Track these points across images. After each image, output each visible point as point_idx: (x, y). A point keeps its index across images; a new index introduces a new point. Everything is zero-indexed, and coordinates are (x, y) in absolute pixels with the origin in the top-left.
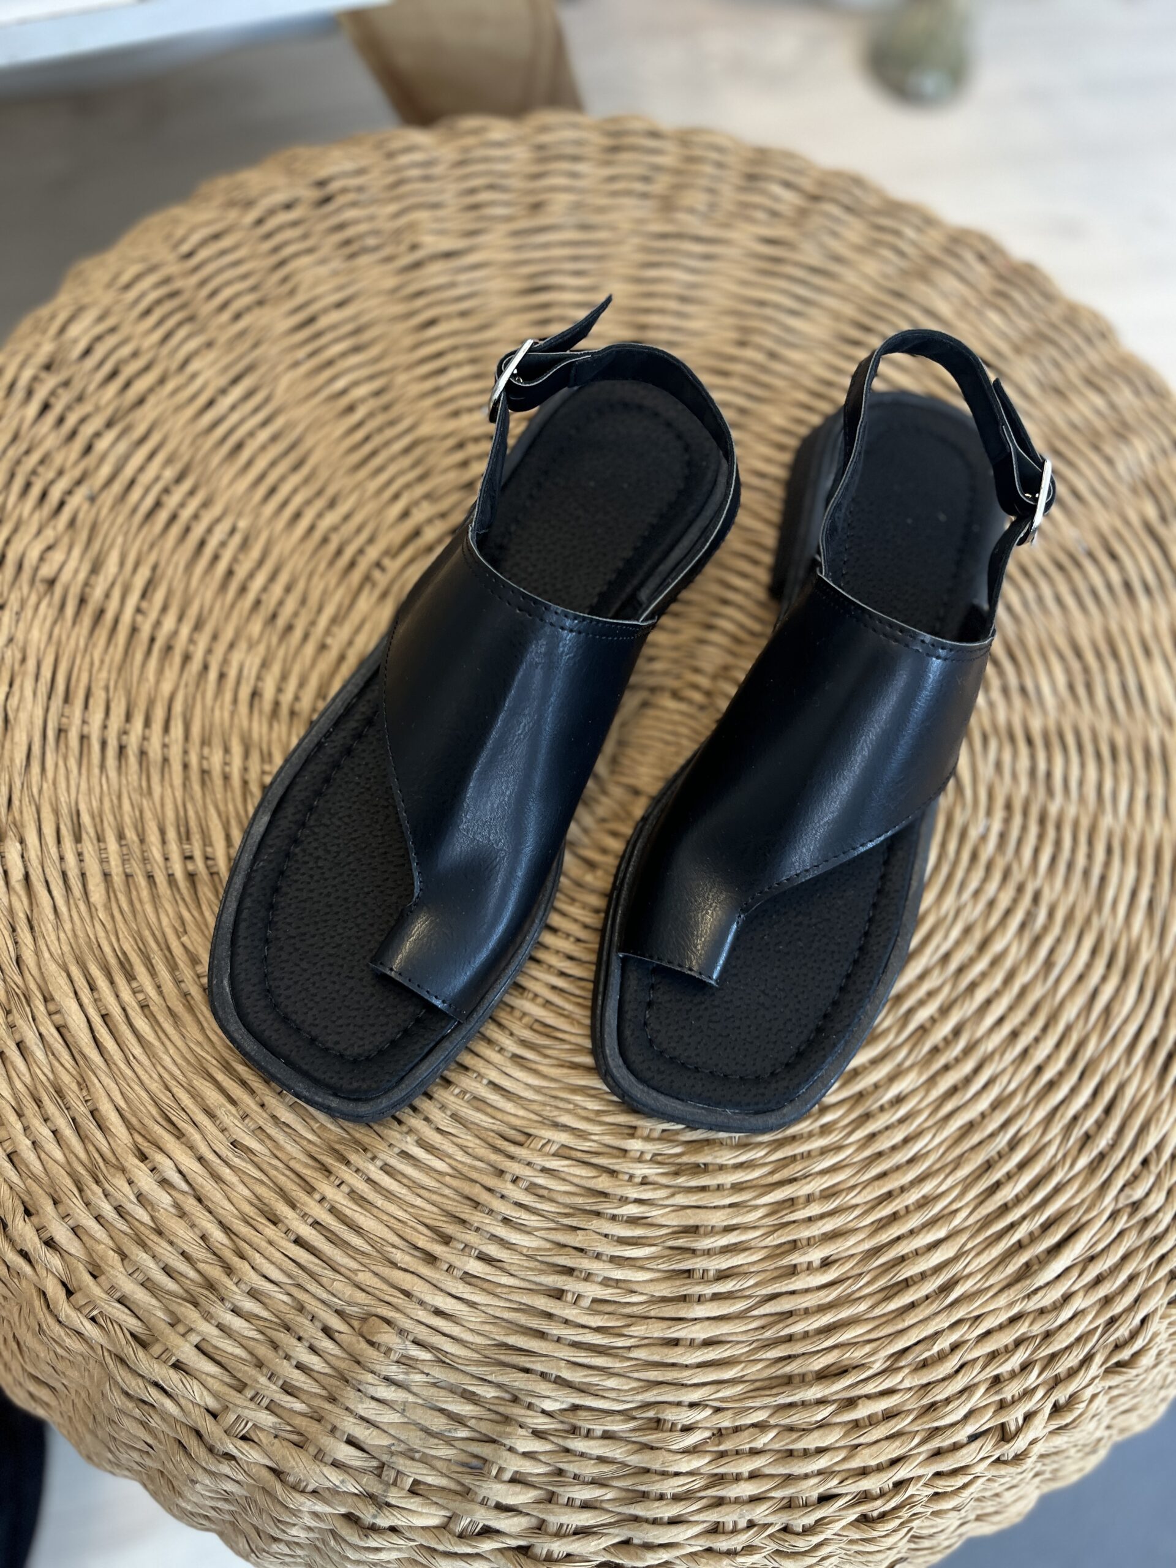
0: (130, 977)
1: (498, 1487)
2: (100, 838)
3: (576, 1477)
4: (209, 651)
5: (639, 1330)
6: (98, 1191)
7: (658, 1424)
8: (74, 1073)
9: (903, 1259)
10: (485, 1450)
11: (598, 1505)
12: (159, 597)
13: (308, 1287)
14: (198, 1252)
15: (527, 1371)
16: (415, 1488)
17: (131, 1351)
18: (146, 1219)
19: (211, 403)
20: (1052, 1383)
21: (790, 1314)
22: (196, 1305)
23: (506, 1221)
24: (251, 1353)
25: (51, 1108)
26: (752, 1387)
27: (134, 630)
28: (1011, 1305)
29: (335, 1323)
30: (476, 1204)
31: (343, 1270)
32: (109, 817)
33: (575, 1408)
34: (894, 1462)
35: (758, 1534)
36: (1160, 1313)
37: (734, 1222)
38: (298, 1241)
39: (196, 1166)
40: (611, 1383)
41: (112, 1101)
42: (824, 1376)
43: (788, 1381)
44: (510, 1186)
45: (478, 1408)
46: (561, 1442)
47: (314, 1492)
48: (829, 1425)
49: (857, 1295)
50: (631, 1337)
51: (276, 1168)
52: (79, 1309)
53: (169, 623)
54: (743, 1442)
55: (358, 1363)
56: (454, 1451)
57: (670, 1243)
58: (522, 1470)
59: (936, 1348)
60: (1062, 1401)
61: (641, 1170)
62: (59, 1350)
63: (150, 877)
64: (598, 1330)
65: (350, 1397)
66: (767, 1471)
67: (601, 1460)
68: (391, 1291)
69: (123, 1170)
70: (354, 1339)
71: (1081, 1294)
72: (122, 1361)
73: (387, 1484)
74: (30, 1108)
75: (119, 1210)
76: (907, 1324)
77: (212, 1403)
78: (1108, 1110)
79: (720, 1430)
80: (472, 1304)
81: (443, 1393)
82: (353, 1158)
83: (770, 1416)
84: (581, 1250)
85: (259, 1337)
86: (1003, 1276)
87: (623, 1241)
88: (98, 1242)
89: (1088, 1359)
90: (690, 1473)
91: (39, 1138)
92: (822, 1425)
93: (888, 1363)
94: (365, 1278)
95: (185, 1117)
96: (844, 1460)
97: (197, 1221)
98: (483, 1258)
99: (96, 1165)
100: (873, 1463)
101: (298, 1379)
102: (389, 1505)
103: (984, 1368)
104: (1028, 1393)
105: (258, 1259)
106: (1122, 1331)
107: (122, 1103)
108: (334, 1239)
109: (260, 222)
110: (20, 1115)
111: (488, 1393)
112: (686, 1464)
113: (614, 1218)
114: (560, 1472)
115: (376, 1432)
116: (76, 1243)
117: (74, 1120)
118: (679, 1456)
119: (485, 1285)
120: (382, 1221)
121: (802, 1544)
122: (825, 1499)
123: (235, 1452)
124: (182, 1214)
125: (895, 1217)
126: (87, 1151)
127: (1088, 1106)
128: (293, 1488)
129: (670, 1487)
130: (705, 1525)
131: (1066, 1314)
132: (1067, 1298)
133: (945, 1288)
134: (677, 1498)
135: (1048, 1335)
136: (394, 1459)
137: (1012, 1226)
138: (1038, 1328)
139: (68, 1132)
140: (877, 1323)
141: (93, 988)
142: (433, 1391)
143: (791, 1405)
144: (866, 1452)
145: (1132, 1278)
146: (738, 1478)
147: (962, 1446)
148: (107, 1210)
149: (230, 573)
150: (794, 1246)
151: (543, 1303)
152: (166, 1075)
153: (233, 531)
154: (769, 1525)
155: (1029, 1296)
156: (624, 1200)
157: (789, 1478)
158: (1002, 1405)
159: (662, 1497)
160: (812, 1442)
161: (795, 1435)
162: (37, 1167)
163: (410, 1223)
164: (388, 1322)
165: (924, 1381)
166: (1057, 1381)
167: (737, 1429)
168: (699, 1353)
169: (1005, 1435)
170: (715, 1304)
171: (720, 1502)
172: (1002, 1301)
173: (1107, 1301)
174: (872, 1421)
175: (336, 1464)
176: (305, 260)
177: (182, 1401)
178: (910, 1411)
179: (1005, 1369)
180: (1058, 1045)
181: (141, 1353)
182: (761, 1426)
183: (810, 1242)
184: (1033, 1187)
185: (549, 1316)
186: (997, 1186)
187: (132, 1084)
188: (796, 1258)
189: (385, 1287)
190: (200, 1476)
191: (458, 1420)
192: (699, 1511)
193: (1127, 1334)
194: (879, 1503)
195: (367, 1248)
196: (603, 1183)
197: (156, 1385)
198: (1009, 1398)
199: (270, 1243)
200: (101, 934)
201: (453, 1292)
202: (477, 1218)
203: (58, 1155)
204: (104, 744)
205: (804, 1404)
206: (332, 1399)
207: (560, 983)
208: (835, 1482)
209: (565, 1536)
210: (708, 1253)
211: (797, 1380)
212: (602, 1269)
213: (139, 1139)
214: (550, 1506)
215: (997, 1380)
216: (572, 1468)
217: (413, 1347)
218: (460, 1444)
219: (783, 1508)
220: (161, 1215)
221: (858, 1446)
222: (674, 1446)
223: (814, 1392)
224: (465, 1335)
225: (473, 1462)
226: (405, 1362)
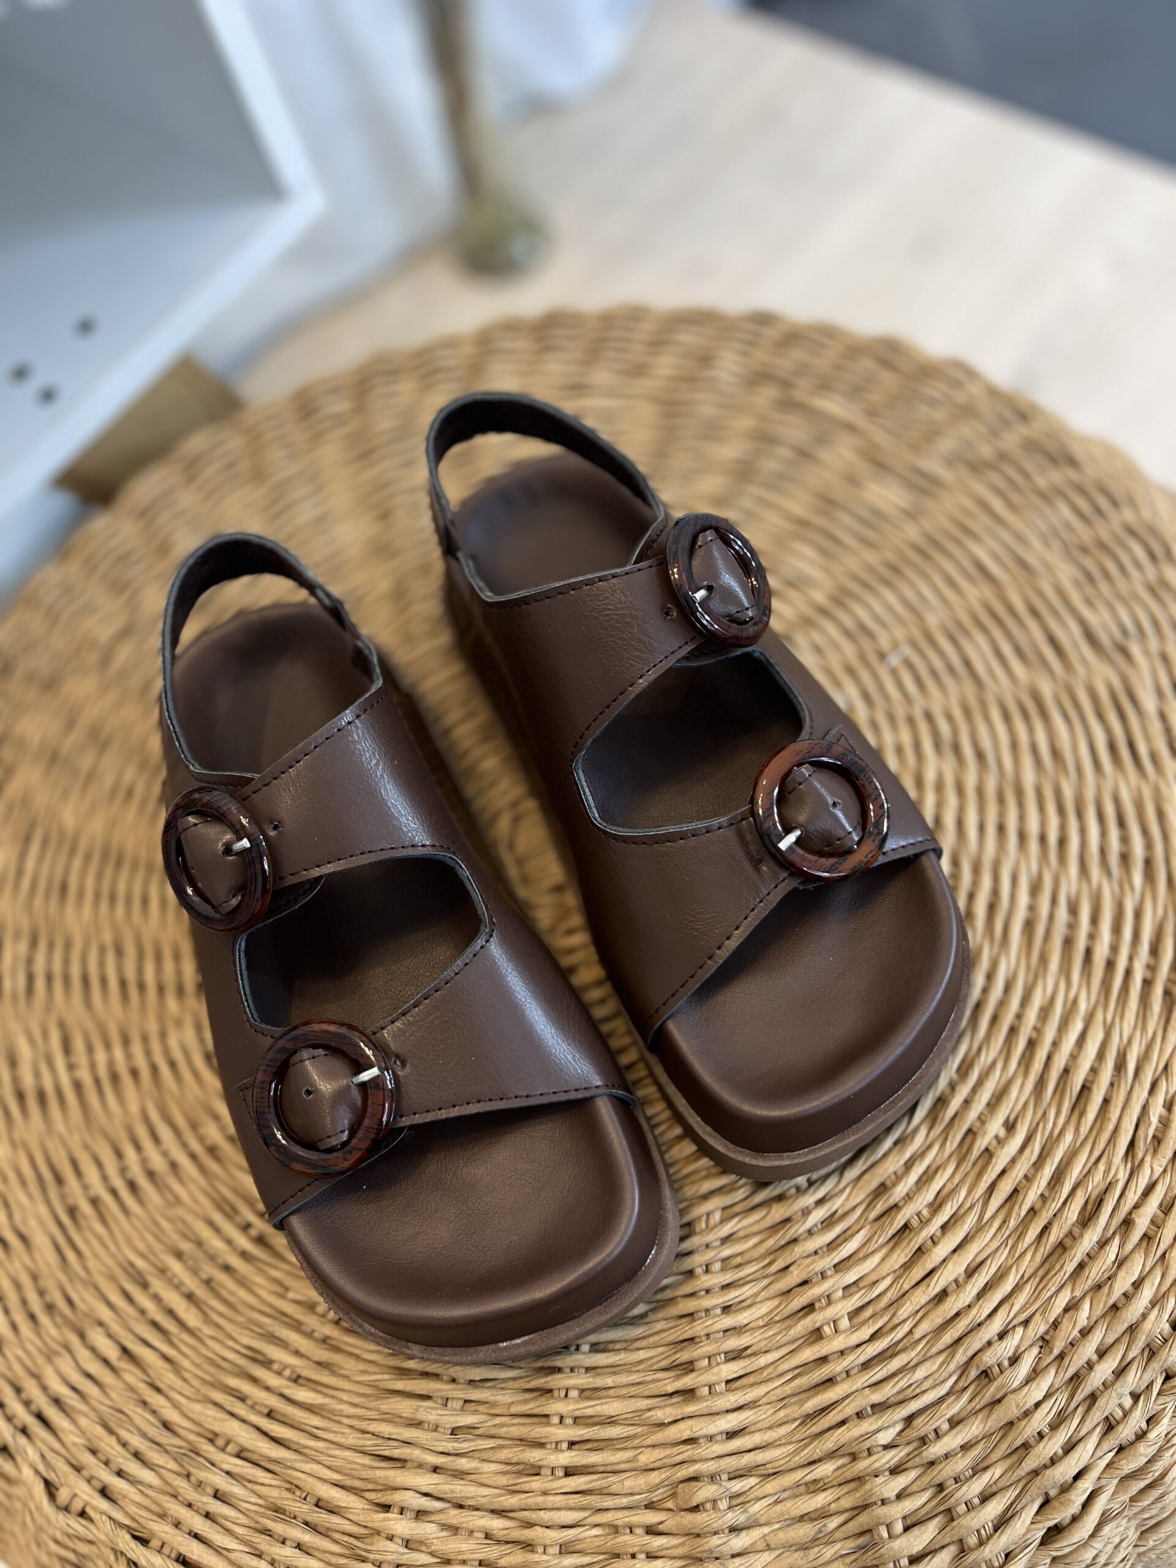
0: (267, 1363)
1: (897, 1544)
2: (163, 1271)
3: (957, 1480)
4: (148, 1053)
5: (906, 1310)
7: (986, 1376)
8: (278, 1483)
9: (1066, 1071)
10: (864, 1519)
11: (995, 1489)
12: (79, 1045)
13: (605, 1505)
14: (492, 1552)
15: (843, 1423)
18: (426, 1559)
19: (20, 873)
21: (1016, 1191)
23: (726, 1309)
25: (279, 1528)
26: (1038, 1279)
27: (78, 1086)
29: (651, 1518)
30: (691, 1316)
31: (623, 1466)
32: (157, 1247)
33: (909, 1420)
35: (1148, 1399)
37: (907, 1157)
38: (569, 1472)
39: (434, 1479)
40: (920, 1373)
41: (325, 1481)
42: (1086, 1219)
43: (1062, 1247)
44: (705, 1278)
45: (829, 1491)
48: (1126, 1258)
49: (1057, 1132)
50: (905, 1321)
51: (502, 1425)
53: (101, 1057)
54: (1069, 1331)
55: (698, 1535)
56: (838, 1546)
57: (872, 1215)
58: (906, 1511)
59: (1154, 1120)
63: (227, 1268)
64: (873, 1337)
66: (1110, 1340)
67: (965, 1448)
68: (676, 1450)
69: (378, 1533)
70: (678, 1519)
74: (263, 1543)
76: (1114, 1120)
78: (1122, 823)
79: (1042, 1338)
80: (752, 1405)
81: (789, 1504)
82: (560, 1362)
83: (1073, 1291)
84: (805, 1283)
86: (1156, 1017)
87: (832, 1246)
90: (1047, 1396)
92: (1121, 1262)
93: (1129, 1165)
94: (647, 1458)
95: (395, 1444)
96: (1163, 1276)
97: (471, 1526)
98: (731, 1357)
99: (351, 1548)
105: (545, 1516)
107: (335, 1477)
108: (596, 1446)
110: (259, 1555)
111: (826, 1469)
112: (1037, 1392)
114: (941, 1487)
117: (306, 1523)
118: (1026, 1389)
119: (752, 1378)
120: (624, 1397)
125: (1032, 1044)
126: (336, 1542)
127: (1104, 833)
129: (1040, 1420)
130: (1098, 1430)
133: (1120, 1066)
134: (1054, 1426)
137: (1128, 973)
139: (307, 1538)
140: (1091, 1140)
141: (243, 1399)
142: (778, 1508)
143: (1081, 1266)
146: (1090, 1366)
149: (123, 984)
150: (972, 1134)
151: (810, 1353)
152: (354, 1422)
153: (102, 950)
154: (1151, 1384)
156: (806, 1212)
157: (1132, 1329)
159: (1041, 1435)
160: (1123, 1283)
161: (1106, 1290)
163: (649, 1378)
164: (694, 1479)
167: (1055, 1325)
168: (969, 1287)
170: (949, 1235)
171: (1093, 1398)
174: (1157, 1225)
180: (1041, 809)
182: (1072, 1307)
183: (982, 1119)
184: (1117, 929)
185: (823, 1360)
186: (1089, 953)
187: (332, 1452)
188: (981, 1143)
189: (669, 1451)
191: (822, 1514)
192: (1082, 1421)
195: (631, 1430)
196: (778, 1213)
199: (545, 1493)
200: (217, 1347)
201: (729, 1406)
202: (700, 1327)
204: (114, 1192)
205: (1091, 1255)
209: (988, 1539)
210: (909, 1197)
211: (1068, 1242)
212: (835, 1283)
213: (371, 1496)
214: (954, 1523)
216: (947, 1472)
217: (733, 1482)
218: (838, 1535)
219: (1149, 1359)
220: (437, 1546)
221: (1164, 1255)
222: (1016, 1384)
223: (1090, 1239)
224: (769, 1436)
225: (861, 1540)
226: (737, 1500)
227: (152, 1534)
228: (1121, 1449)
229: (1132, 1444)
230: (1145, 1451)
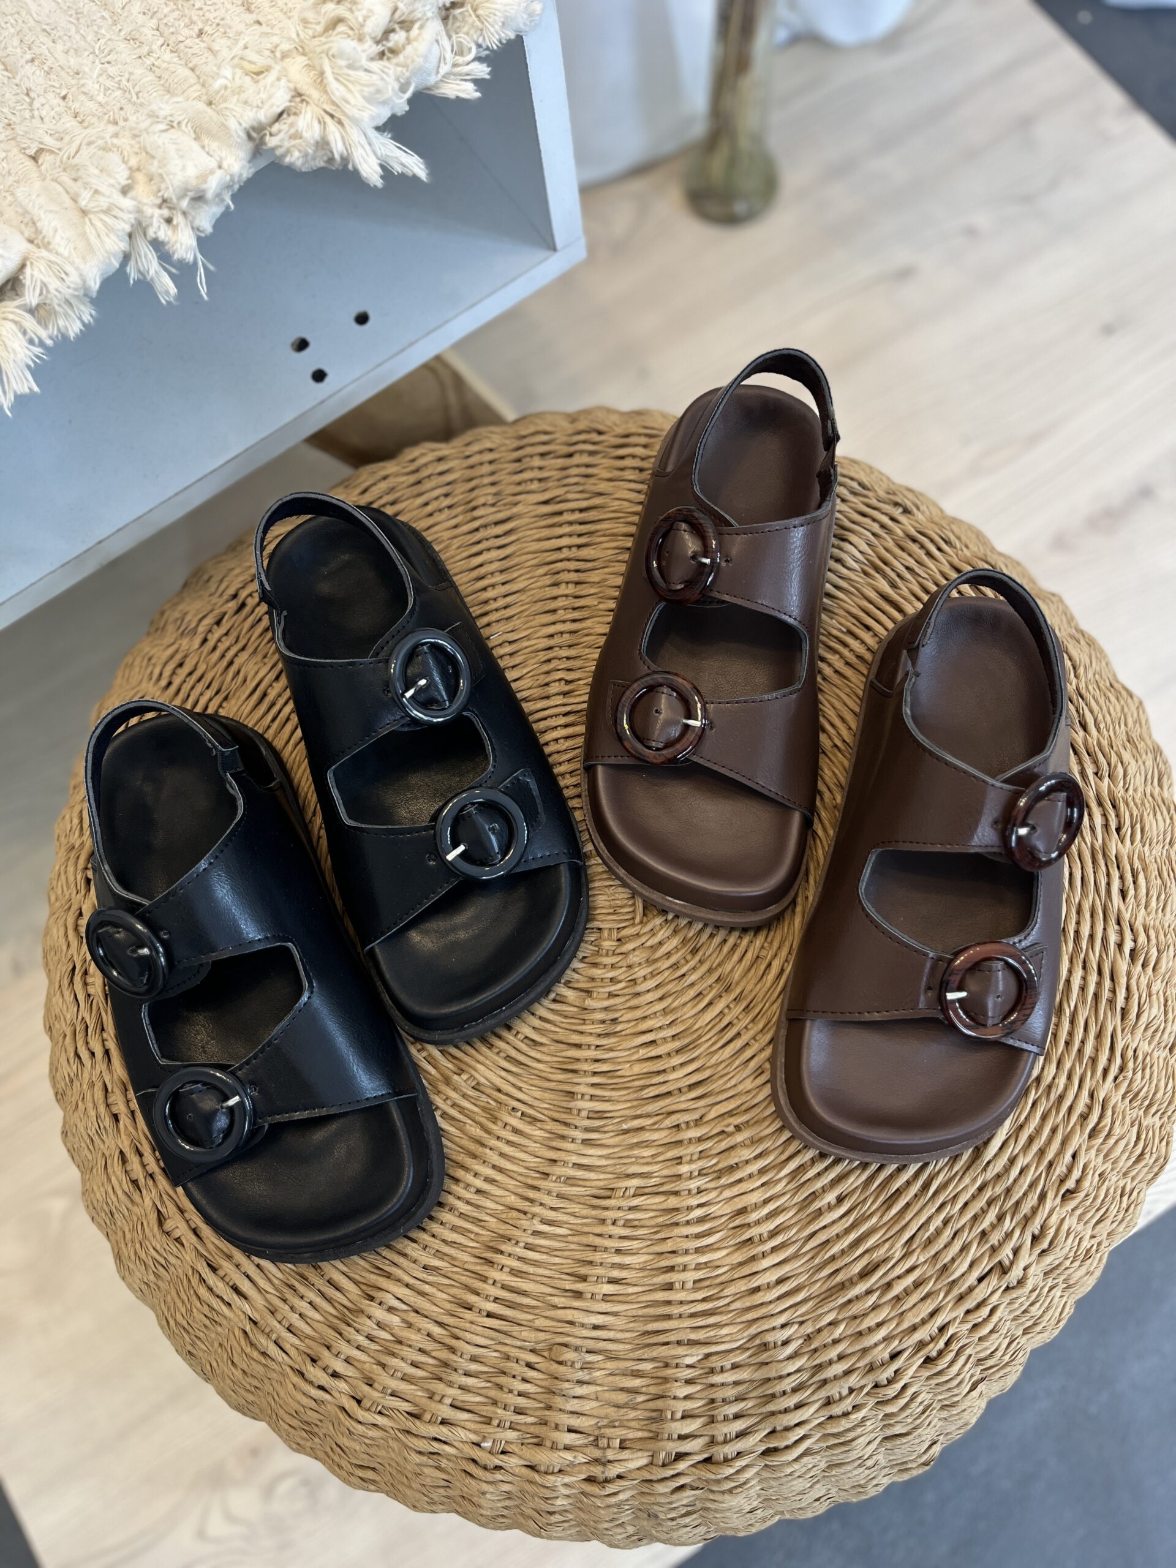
1: (674, 1425)
3: (724, 1400)
5: (731, 1290)
6: (351, 1330)
7: (765, 1346)
10: (659, 1404)
11: (744, 1414)
13: (506, 1341)
14: (429, 1346)
15: (667, 1343)
16: (623, 1445)
17: (410, 1424)
18: (389, 1337)
20: (1023, 1222)
21: (828, 1241)
22: (440, 1379)
23: (618, 1251)
24: (487, 1397)
25: (301, 1289)
26: (819, 1300)
28: (974, 1180)
29: (532, 1358)
30: (595, 1248)
31: (524, 1323)
33: (707, 1356)
34: (933, 1314)
35: (858, 1395)
36: (1084, 1148)
37: (768, 1195)
38: (489, 1315)
39: (407, 1291)
40: (725, 1331)
42: (864, 1274)
43: (843, 1286)
44: (611, 1227)
45: (645, 1379)
46: (704, 1381)
47: (560, 1471)
48: (879, 1306)
49: (868, 1213)
50: (727, 1296)
51: (457, 1273)
52: (369, 1410)
54: (826, 1338)
55: (557, 1378)
56: (639, 1412)
57: (731, 1225)
58: (687, 1408)
59: (932, 1228)
60: (1037, 1232)
61: (693, 1185)
62: (367, 1441)
64: (704, 1300)
65: (558, 1401)
66: (849, 1351)
67: (736, 1383)
68: (560, 1324)
69: (362, 1312)
70: (547, 1364)
71: (1021, 1155)
72: (408, 1432)
73: (604, 1449)
74: (289, 1295)
75: (370, 1338)
76: (907, 1219)
77: (474, 1438)
79: (808, 1335)
80: (615, 1314)
81: (618, 1378)
82: (503, 1247)
83: (838, 1314)
84: (673, 1252)
85: (488, 1385)
86: (962, 1162)
87: (698, 1236)
88: (365, 1363)
89: (1042, 1197)
90: (798, 1371)
91: (303, 1311)
92: (875, 1307)
93: (906, 1250)
94: (540, 1323)
96: (897, 1325)
97: (421, 1326)
98: (611, 1281)
99: (344, 1315)
100: (918, 1320)
101: (522, 1402)
102: (610, 1462)
103: (970, 1230)
104: (1009, 1235)
105: (468, 1336)
106: (1060, 1169)
108: (511, 1305)
109: (205, 640)
110: (285, 1301)
111: (647, 1367)
112: (792, 1367)
113: (688, 1223)
114: (713, 1401)
115: (584, 1418)
116: (351, 1368)
118: (786, 1363)
119: (620, 1298)
120: (537, 1282)
121: (892, 1391)
122: (894, 1356)
123: (500, 1463)
124: (410, 1325)
126: (335, 1308)
128: (546, 1473)
129: (787, 1384)
130: (820, 1402)
131: (1015, 1172)
132: (1012, 1161)
133: (926, 1186)
134: (795, 1390)
135: (1008, 1191)
136: (603, 1431)
138: (999, 1189)
139: (318, 1300)
140: (888, 1226)
142: (611, 1378)
143: (850, 1301)
144: (910, 1314)
145: (1054, 1131)
146: (830, 1363)
147: (975, 1287)
148: (362, 1340)
150: (814, 1196)
151: (661, 1296)
154: (863, 1387)
155: (985, 1169)
156: (690, 1209)
157: (865, 1351)
158: (994, 1250)
159: (784, 1393)
160: (871, 1320)
161: (858, 1321)
162: (308, 1330)
163: (557, 1276)
164: (566, 1345)
165: (933, 1252)
166: (1027, 1220)
167: (819, 1331)
168: (774, 1291)
169: (1003, 1269)
170: (774, 1255)
171: (825, 1382)
172: (967, 1180)
173: (1042, 1152)
174: (907, 1292)
175: (567, 1448)
176: (244, 656)
177: (455, 1444)
178: (930, 1277)
179: (985, 1224)
181: (417, 1422)
182: (833, 1324)
183: (824, 1190)
185: (669, 1303)
188: (817, 1204)
189: (555, 1324)
190: (485, 1487)
191: (635, 1391)
192: (813, 1393)
193: (1064, 1169)
194: (931, 1346)
195: (534, 1303)
196: (673, 1202)
197: (435, 1439)
198: (996, 1243)
199: (472, 1323)
201: (601, 1310)
202: (597, 1257)
203: (317, 1316)
205: (857, 1298)
206: (549, 1408)
207: (596, 1080)
208: (896, 1342)
209: (731, 1441)
210: (758, 1222)
211: (847, 1284)
212: (691, 1260)
213: (364, 1287)
214: (714, 1425)
215: (983, 1234)
216: (719, 1394)
217: (588, 1355)
218: (641, 1406)
219: (869, 1372)
220: (396, 1331)
221: (902, 1313)
222: (781, 1357)
223: (861, 1288)
224: (619, 1336)
225: (654, 1414)
226: (586, 1367)
227: (221, 1267)
228: (831, 1417)
229: (839, 1417)
230: (845, 1424)
